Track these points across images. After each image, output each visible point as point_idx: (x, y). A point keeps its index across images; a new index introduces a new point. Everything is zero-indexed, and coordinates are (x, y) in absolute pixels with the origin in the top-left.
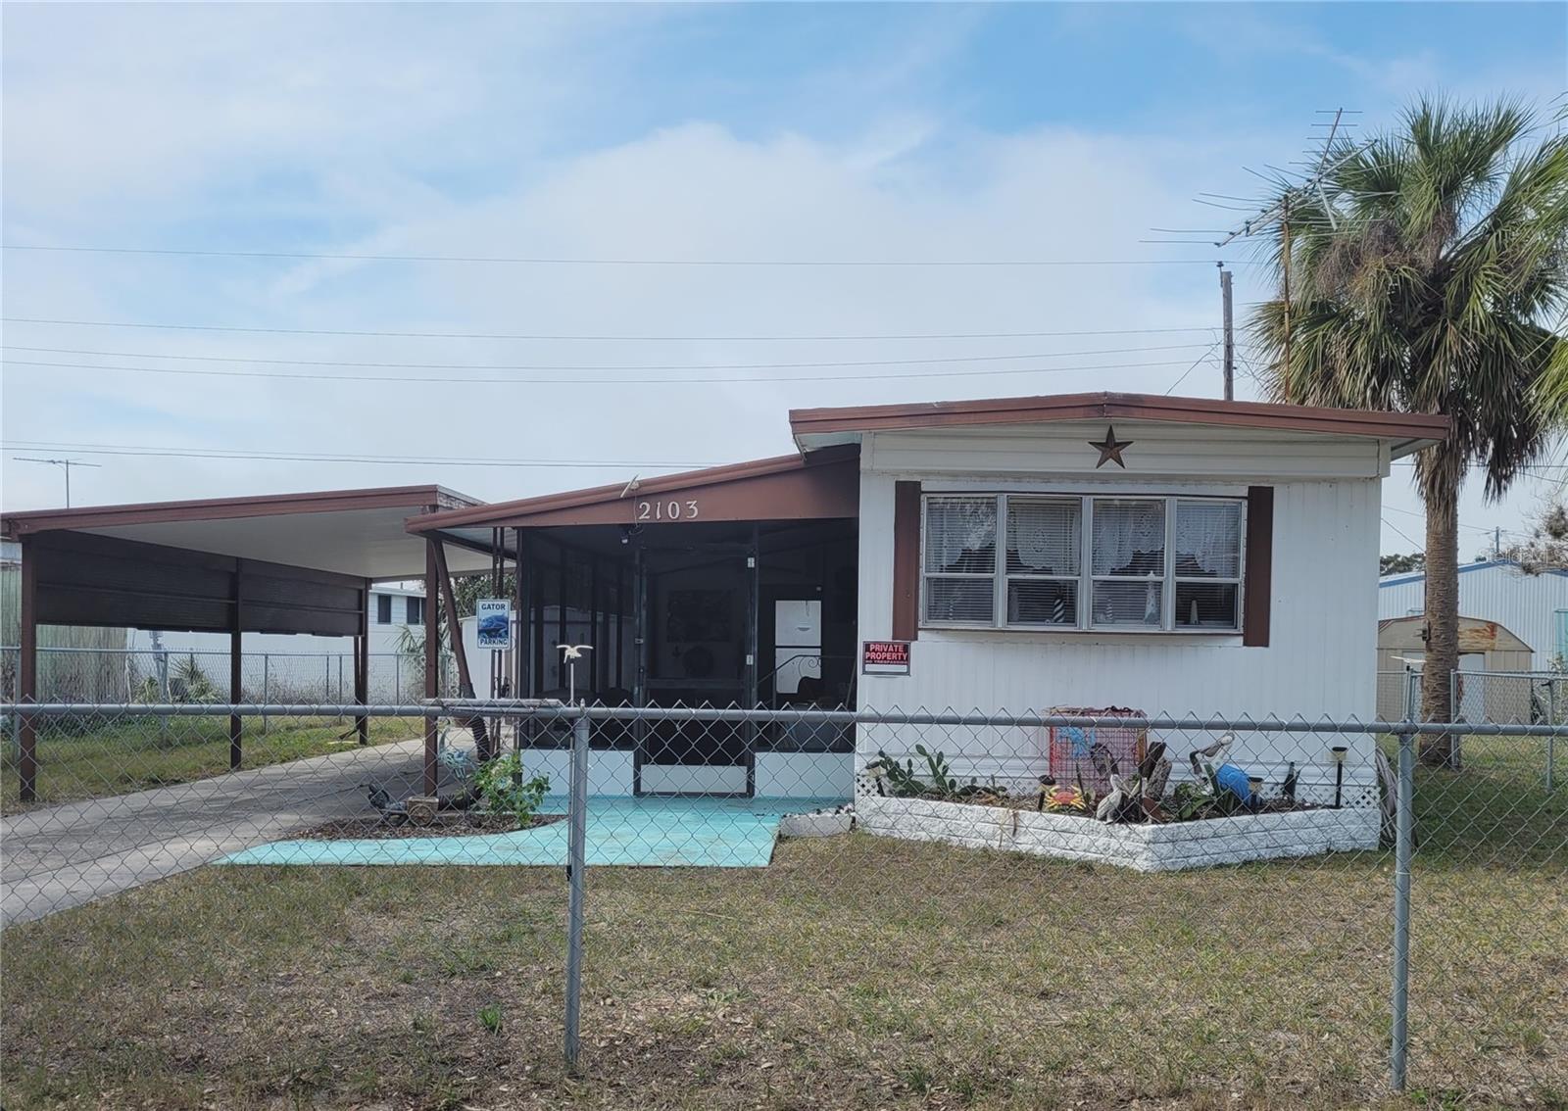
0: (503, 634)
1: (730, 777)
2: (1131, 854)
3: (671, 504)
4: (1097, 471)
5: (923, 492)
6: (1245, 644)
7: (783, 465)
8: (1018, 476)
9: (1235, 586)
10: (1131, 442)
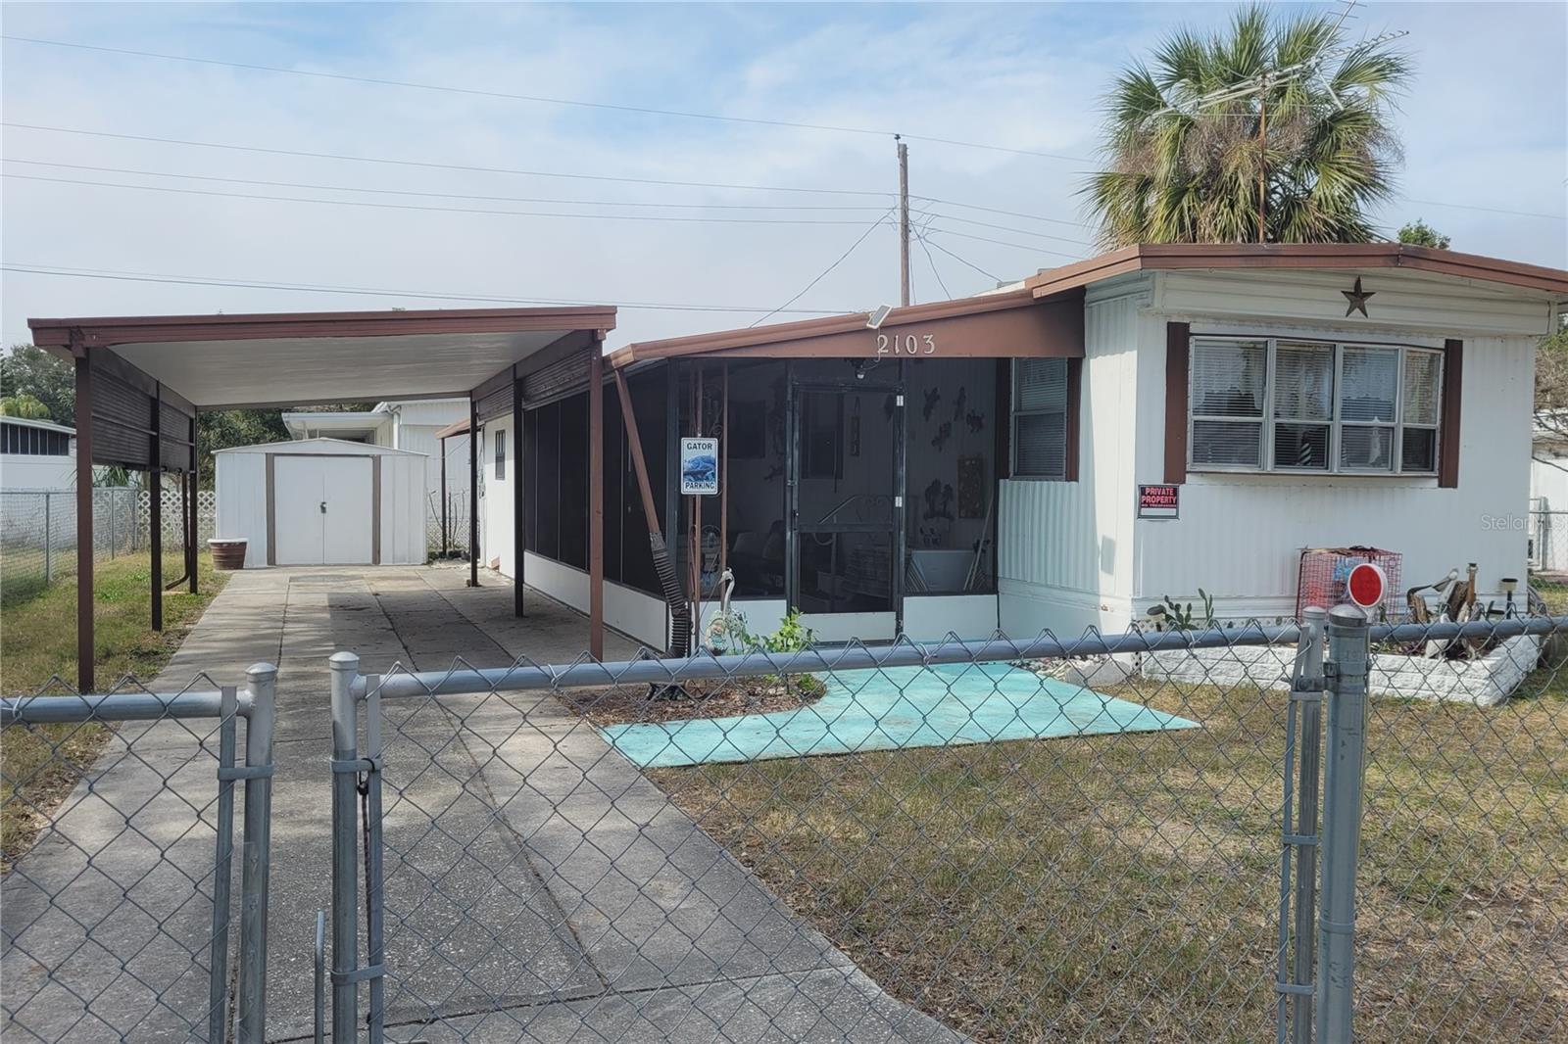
0: (710, 477)
1: (877, 623)
2: (1468, 690)
3: (909, 338)
4: (1347, 319)
5: (1193, 334)
6: (1440, 485)
9: (1434, 431)
10: (1373, 293)
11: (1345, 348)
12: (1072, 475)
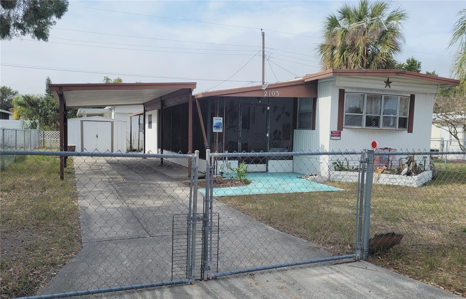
0: (221, 127)
3: (272, 92)
4: (385, 89)
5: (346, 92)
6: (408, 132)
7: (299, 83)
8: (371, 89)
9: (407, 118)
10: (392, 82)
11: (384, 96)
12: (314, 128)
